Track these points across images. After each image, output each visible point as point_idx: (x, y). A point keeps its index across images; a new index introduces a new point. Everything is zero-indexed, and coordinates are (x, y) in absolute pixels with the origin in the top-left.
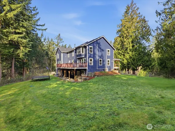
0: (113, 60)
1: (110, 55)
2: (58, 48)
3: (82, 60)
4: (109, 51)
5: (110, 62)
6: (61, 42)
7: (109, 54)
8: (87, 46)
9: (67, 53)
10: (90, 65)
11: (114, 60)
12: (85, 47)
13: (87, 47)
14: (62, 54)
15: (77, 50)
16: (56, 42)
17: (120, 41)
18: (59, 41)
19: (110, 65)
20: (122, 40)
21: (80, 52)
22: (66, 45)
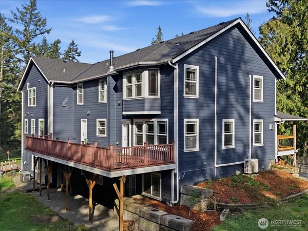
0: (273, 123)
1: (262, 100)
2: (32, 63)
3: (145, 126)
4: (257, 83)
5: (261, 131)
6: (38, 32)
7: (258, 97)
8: (176, 67)
9: (74, 87)
10: (185, 150)
11: (276, 119)
12: (166, 69)
13: (173, 69)
14: (51, 91)
15: (125, 81)
16: (17, 31)
17: (290, 39)
18: (32, 27)
19: (262, 144)
20: (299, 34)
21: (139, 88)
22: (58, 42)
